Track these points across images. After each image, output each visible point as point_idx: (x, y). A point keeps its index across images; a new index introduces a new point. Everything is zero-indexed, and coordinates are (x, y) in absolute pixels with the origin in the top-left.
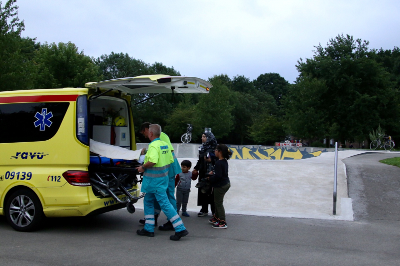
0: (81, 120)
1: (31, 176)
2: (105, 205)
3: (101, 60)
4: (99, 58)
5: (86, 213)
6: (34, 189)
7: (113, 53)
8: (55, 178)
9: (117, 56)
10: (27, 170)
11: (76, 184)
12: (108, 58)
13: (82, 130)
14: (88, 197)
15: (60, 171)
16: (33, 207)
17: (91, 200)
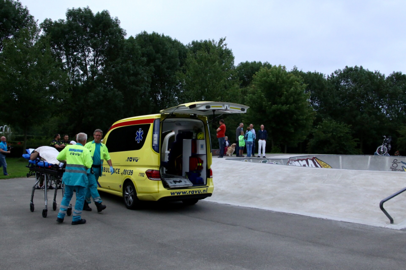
0: (156, 136)
1: (132, 173)
2: (172, 194)
3: (335, 75)
4: (333, 74)
5: (157, 199)
6: (133, 181)
7: (347, 67)
8: (142, 174)
9: (351, 69)
10: (131, 169)
11: (152, 179)
12: (342, 72)
13: (156, 142)
14: (158, 188)
15: (144, 170)
16: (133, 193)
17: (160, 190)
